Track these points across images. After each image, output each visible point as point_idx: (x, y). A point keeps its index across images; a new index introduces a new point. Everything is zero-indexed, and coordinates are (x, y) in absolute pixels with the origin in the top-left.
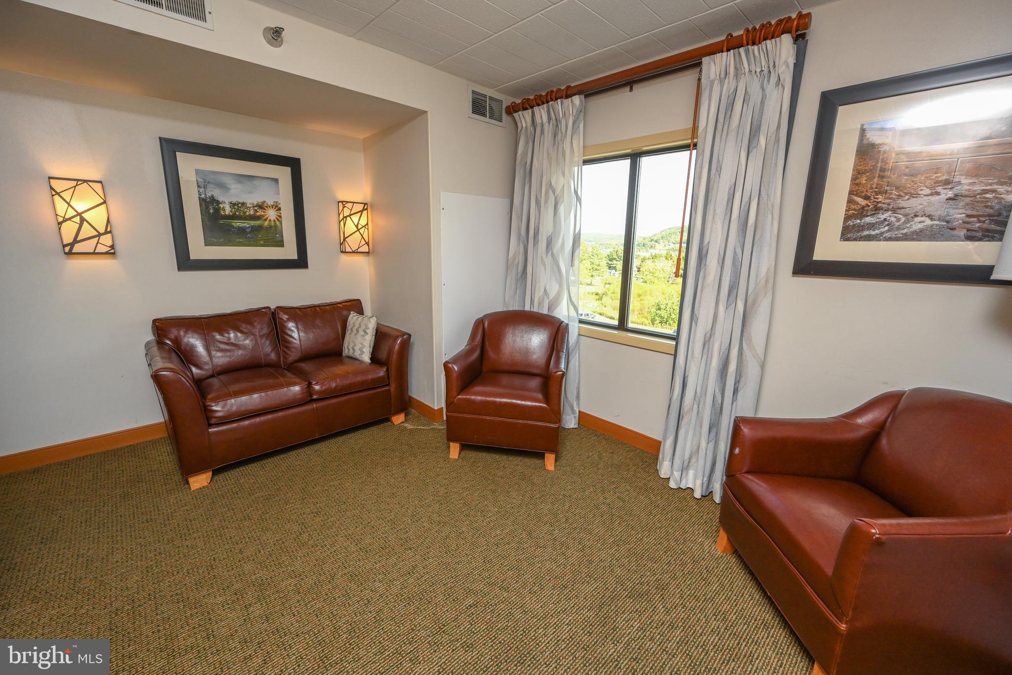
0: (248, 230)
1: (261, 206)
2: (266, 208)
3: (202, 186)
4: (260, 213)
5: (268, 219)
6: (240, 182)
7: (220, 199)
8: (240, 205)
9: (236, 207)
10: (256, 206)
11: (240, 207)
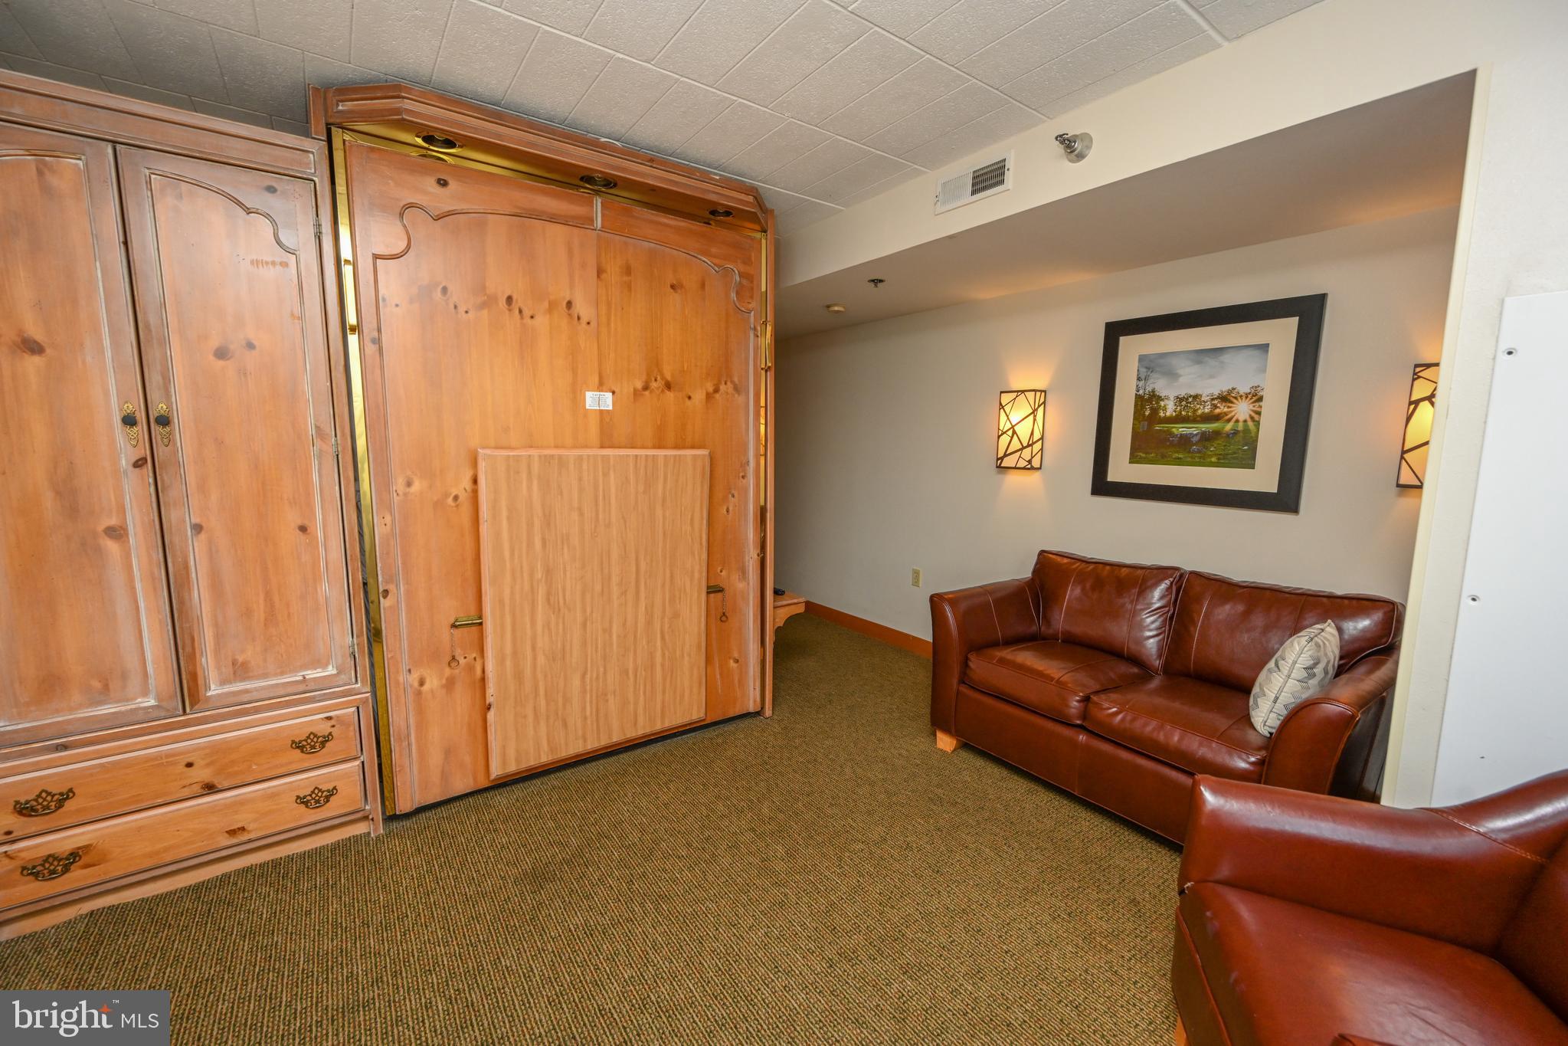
0: (1195, 440)
1: (1225, 398)
2: (1235, 401)
3: (1143, 377)
4: (1222, 408)
5: (1234, 419)
6: (1199, 362)
7: (1162, 395)
8: (1190, 400)
9: (1184, 403)
10: (1218, 398)
11: (1190, 403)
